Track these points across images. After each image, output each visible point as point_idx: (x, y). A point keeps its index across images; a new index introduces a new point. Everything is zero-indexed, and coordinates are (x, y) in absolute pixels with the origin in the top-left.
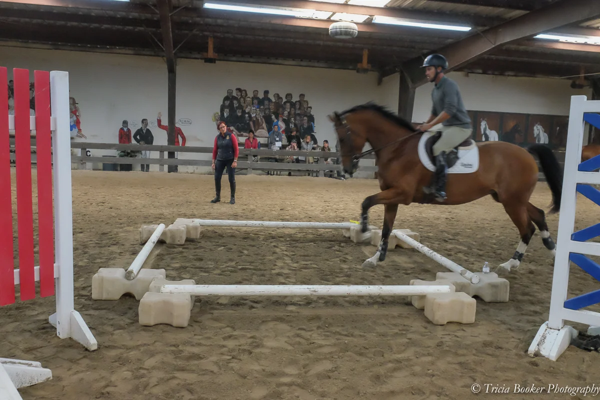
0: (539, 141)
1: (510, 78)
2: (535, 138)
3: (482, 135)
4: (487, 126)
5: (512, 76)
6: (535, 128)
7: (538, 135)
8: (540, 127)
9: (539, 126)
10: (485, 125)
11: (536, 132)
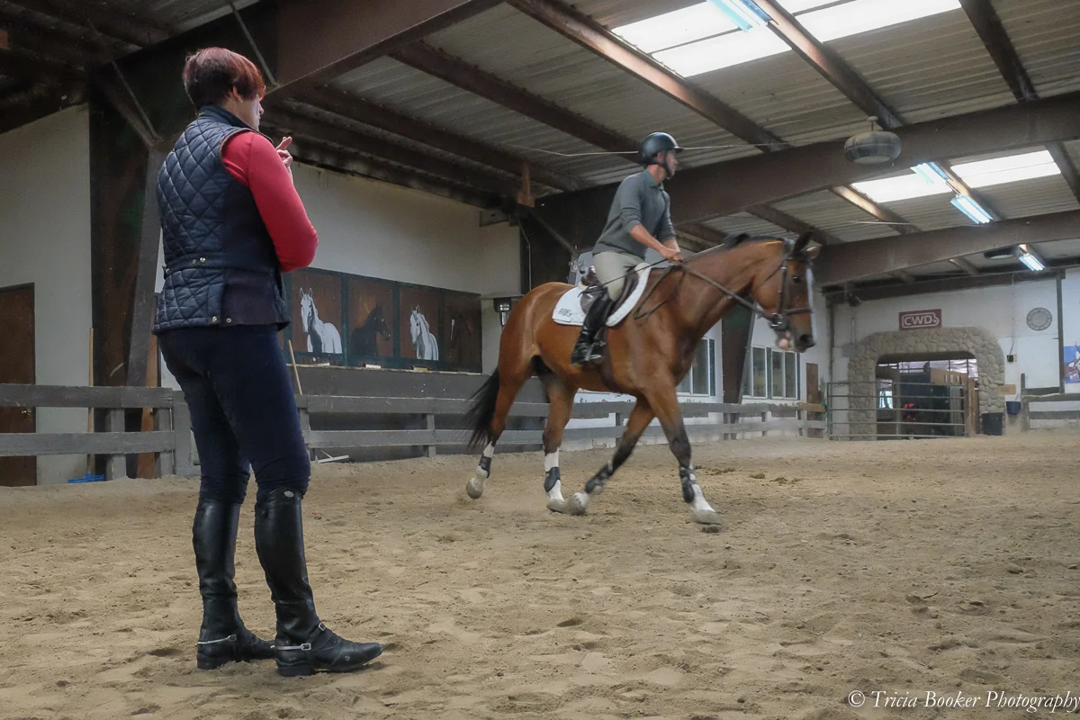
0: (422, 353)
1: (357, 180)
2: (415, 345)
3: (306, 335)
4: (315, 310)
5: (363, 176)
6: (412, 319)
7: (419, 337)
8: (421, 317)
9: (418, 315)
10: (311, 306)
11: (415, 330)
